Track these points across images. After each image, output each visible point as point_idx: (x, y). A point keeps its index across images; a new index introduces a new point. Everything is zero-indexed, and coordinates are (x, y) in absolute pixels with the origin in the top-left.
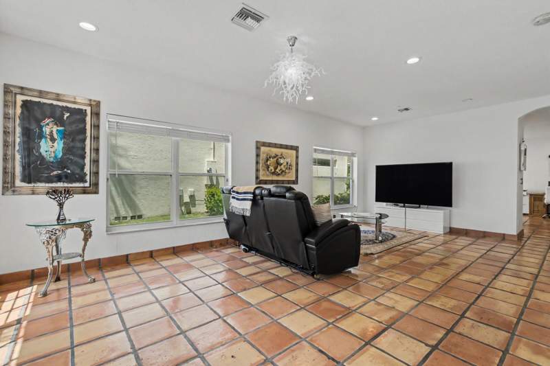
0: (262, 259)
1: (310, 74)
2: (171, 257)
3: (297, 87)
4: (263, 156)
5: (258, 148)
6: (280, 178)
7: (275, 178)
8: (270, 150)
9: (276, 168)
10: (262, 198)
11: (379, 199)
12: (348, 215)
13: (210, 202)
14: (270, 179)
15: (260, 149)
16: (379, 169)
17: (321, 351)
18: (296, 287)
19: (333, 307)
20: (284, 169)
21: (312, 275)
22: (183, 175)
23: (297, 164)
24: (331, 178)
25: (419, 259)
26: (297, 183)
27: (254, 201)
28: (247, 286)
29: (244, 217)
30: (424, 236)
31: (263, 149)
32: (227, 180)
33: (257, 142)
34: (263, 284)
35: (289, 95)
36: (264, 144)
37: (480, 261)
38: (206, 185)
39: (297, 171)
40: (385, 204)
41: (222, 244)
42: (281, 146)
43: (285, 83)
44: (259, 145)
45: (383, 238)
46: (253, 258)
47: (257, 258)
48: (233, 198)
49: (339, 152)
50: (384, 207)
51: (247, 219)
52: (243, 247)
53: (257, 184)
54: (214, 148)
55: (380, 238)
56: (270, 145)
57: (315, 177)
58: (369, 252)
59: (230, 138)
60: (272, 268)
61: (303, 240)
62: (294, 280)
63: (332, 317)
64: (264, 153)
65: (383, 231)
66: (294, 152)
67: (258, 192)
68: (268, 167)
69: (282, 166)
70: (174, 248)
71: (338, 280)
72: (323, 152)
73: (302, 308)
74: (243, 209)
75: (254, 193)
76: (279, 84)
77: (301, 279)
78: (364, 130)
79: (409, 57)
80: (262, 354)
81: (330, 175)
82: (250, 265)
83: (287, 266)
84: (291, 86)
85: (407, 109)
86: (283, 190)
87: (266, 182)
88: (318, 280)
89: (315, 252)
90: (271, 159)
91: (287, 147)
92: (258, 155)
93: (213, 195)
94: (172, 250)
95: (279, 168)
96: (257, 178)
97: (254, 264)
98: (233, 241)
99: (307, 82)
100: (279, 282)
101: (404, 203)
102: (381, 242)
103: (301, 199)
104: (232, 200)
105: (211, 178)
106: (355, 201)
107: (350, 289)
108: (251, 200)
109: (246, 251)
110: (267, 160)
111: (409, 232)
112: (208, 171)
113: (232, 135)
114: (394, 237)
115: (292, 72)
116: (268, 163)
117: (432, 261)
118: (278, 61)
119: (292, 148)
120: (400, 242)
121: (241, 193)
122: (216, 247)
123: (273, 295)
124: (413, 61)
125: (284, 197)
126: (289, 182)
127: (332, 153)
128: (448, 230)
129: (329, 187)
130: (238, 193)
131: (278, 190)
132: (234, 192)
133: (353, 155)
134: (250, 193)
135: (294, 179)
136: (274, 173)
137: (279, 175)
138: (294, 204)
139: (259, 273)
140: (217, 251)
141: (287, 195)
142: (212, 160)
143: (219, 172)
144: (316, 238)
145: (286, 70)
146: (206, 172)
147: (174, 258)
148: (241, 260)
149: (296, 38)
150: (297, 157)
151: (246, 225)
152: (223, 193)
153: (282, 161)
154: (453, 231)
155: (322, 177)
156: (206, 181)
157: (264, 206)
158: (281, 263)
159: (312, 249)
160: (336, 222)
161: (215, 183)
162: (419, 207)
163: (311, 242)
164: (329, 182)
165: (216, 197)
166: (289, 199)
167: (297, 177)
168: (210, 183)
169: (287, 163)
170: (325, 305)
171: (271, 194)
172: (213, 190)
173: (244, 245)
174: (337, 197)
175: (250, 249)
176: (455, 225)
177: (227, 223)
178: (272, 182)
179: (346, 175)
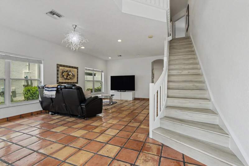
0: (61, 116)
1: (82, 41)
2: (6, 123)
3: (77, 45)
4: (60, 71)
5: (58, 67)
6: (69, 81)
7: (67, 81)
8: (64, 69)
9: (67, 77)
10: (61, 89)
11: (112, 89)
12: (100, 96)
13: (27, 95)
14: (65, 81)
15: (59, 67)
16: (112, 77)
17: (86, 139)
18: (77, 123)
19: (92, 126)
20: (71, 77)
21: (84, 119)
22: (13, 79)
23: (78, 75)
24: (93, 81)
25: (123, 109)
26: (78, 83)
27: (57, 91)
28: (54, 127)
29: (51, 99)
30: (126, 101)
31: (60, 68)
32: (41, 82)
33: (57, 64)
34: (62, 125)
35: (74, 48)
36: (61, 66)
37: (140, 107)
38: (24, 85)
39: (77, 78)
40: (114, 91)
41: (38, 113)
42: (70, 67)
43: (72, 43)
44: (59, 66)
45: (113, 103)
46: (57, 117)
47: (59, 116)
48: (45, 90)
49: (96, 70)
50: (113, 92)
51: (53, 99)
52: (50, 113)
53: (57, 84)
54: (29, 65)
55: (111, 103)
56: (64, 66)
57: (86, 81)
58: (106, 108)
59: (42, 62)
60: (66, 119)
61: (80, 105)
62: (77, 121)
63: (90, 129)
64: (61, 69)
65: (113, 101)
66: (76, 70)
67: (59, 87)
68: (63, 76)
69: (70, 76)
70: (7, 118)
71: (94, 119)
72: (89, 70)
73: (79, 129)
74: (51, 95)
75: (57, 88)
76: (69, 43)
77: (79, 121)
78: (106, 61)
79: (118, 39)
80: (64, 144)
81: (92, 80)
82: (55, 119)
83: (73, 117)
84: (75, 44)
85: (120, 56)
86: (71, 86)
87: (62, 83)
88: (87, 120)
89: (85, 109)
90: (65, 73)
91: (72, 67)
92: (58, 71)
93: (29, 91)
94: (6, 119)
95: (69, 77)
96: (57, 81)
97: (58, 119)
98: (45, 111)
99: (81, 43)
100: (70, 123)
101: (121, 90)
102: (112, 105)
103: (79, 89)
104: (45, 91)
105: (27, 81)
106: (103, 90)
107: (98, 120)
108: (55, 90)
109: (52, 114)
110: (63, 73)
111: (122, 100)
112: (25, 78)
113: (43, 60)
114: (117, 102)
115: (75, 39)
116: (64, 74)
117: (127, 109)
118: (68, 33)
119: (75, 68)
120: (118, 104)
121: (50, 88)
122: (35, 115)
123: (67, 127)
124: (120, 41)
125: (72, 88)
126: (74, 83)
127: (93, 70)
128: (134, 99)
129: (92, 85)
130: (48, 88)
131: (69, 86)
132: (46, 87)
133: (102, 72)
134: (55, 88)
135: (76, 81)
136: (66, 79)
137: (69, 79)
138: (76, 91)
139: (60, 122)
140: (35, 117)
141: (73, 87)
142: (28, 72)
143: (32, 78)
144: (86, 103)
145: (72, 38)
146: (24, 78)
147: (8, 123)
148: (50, 118)
149: (76, 26)
150: (78, 72)
151: (53, 102)
152: (39, 88)
153: (70, 73)
154: (135, 99)
155: (89, 81)
156: (24, 83)
157: (62, 92)
158: (70, 117)
159: (84, 108)
160: (93, 97)
161: (30, 84)
162: (125, 91)
163: (83, 106)
164: (92, 83)
165: (31, 91)
166: (74, 89)
167: (77, 81)
168: (26, 84)
169: (73, 74)
170: (89, 127)
171: (65, 88)
172: (29, 88)
173: (51, 112)
174: (96, 89)
175: (54, 113)
176: (136, 97)
177: (41, 103)
178: (65, 83)
179: (100, 80)
